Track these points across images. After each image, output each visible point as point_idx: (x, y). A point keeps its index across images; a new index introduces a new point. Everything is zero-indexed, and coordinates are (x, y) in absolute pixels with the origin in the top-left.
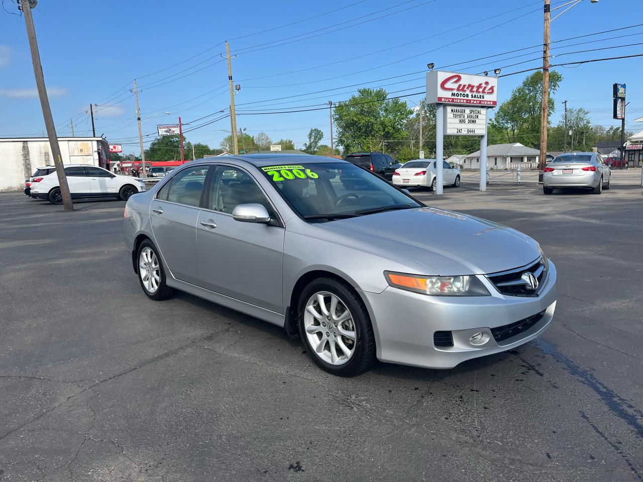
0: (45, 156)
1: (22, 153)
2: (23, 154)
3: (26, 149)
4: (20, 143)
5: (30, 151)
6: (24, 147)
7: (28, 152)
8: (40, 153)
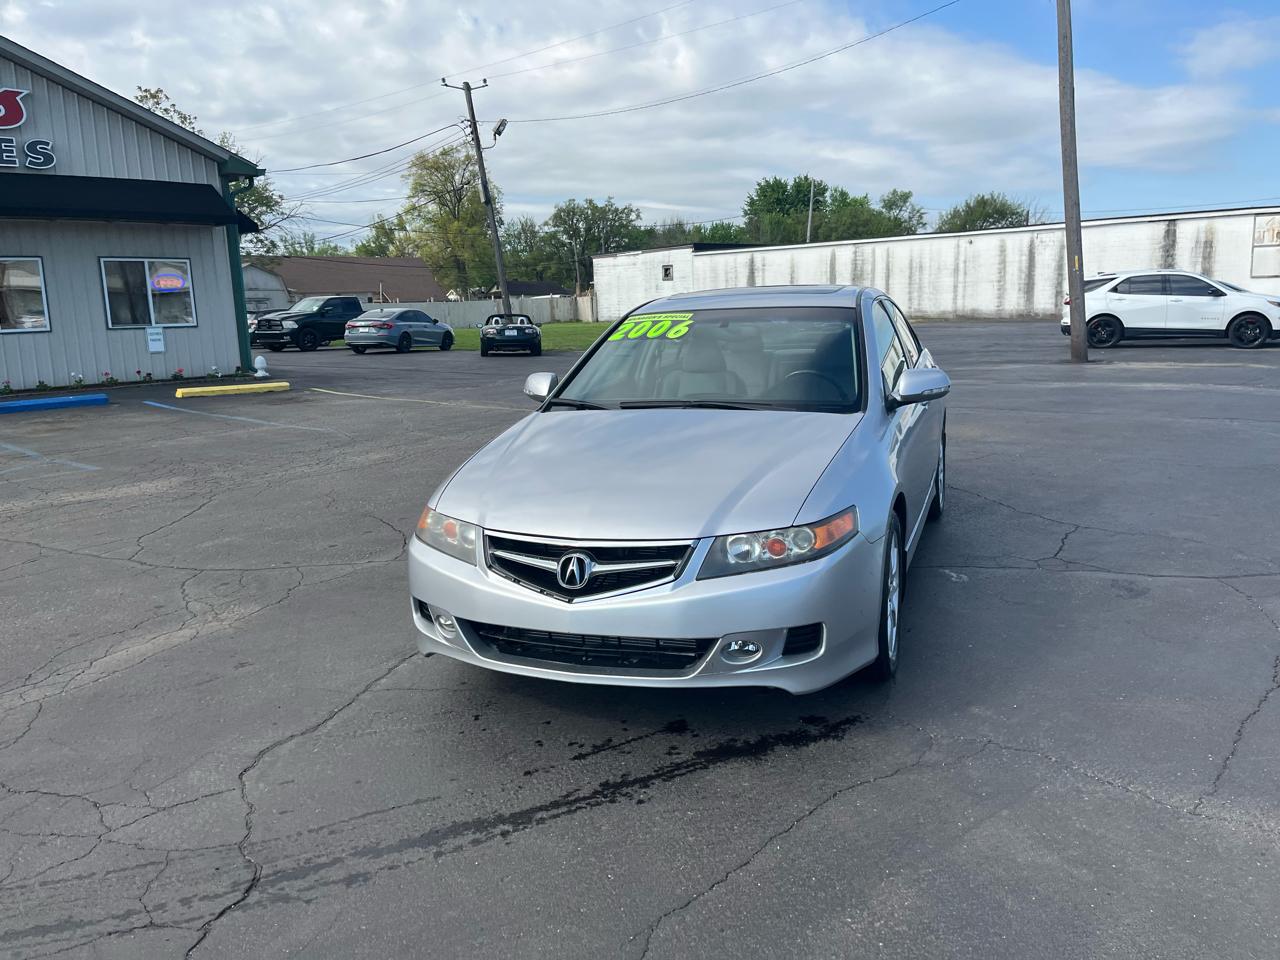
0: (1206, 247)
1: (1163, 243)
2: (1165, 246)
3: (1170, 237)
4: (1162, 223)
5: (1178, 240)
6: (1168, 232)
7: (1174, 241)
8: (1197, 242)
